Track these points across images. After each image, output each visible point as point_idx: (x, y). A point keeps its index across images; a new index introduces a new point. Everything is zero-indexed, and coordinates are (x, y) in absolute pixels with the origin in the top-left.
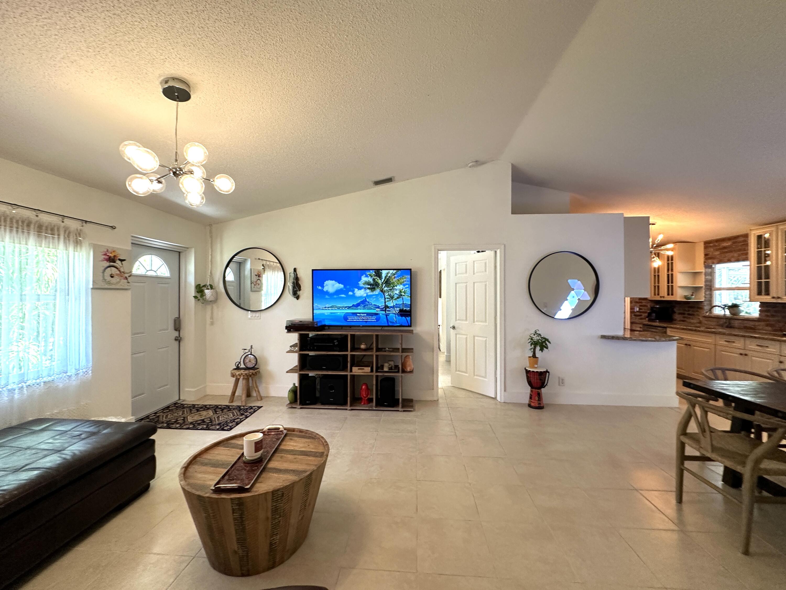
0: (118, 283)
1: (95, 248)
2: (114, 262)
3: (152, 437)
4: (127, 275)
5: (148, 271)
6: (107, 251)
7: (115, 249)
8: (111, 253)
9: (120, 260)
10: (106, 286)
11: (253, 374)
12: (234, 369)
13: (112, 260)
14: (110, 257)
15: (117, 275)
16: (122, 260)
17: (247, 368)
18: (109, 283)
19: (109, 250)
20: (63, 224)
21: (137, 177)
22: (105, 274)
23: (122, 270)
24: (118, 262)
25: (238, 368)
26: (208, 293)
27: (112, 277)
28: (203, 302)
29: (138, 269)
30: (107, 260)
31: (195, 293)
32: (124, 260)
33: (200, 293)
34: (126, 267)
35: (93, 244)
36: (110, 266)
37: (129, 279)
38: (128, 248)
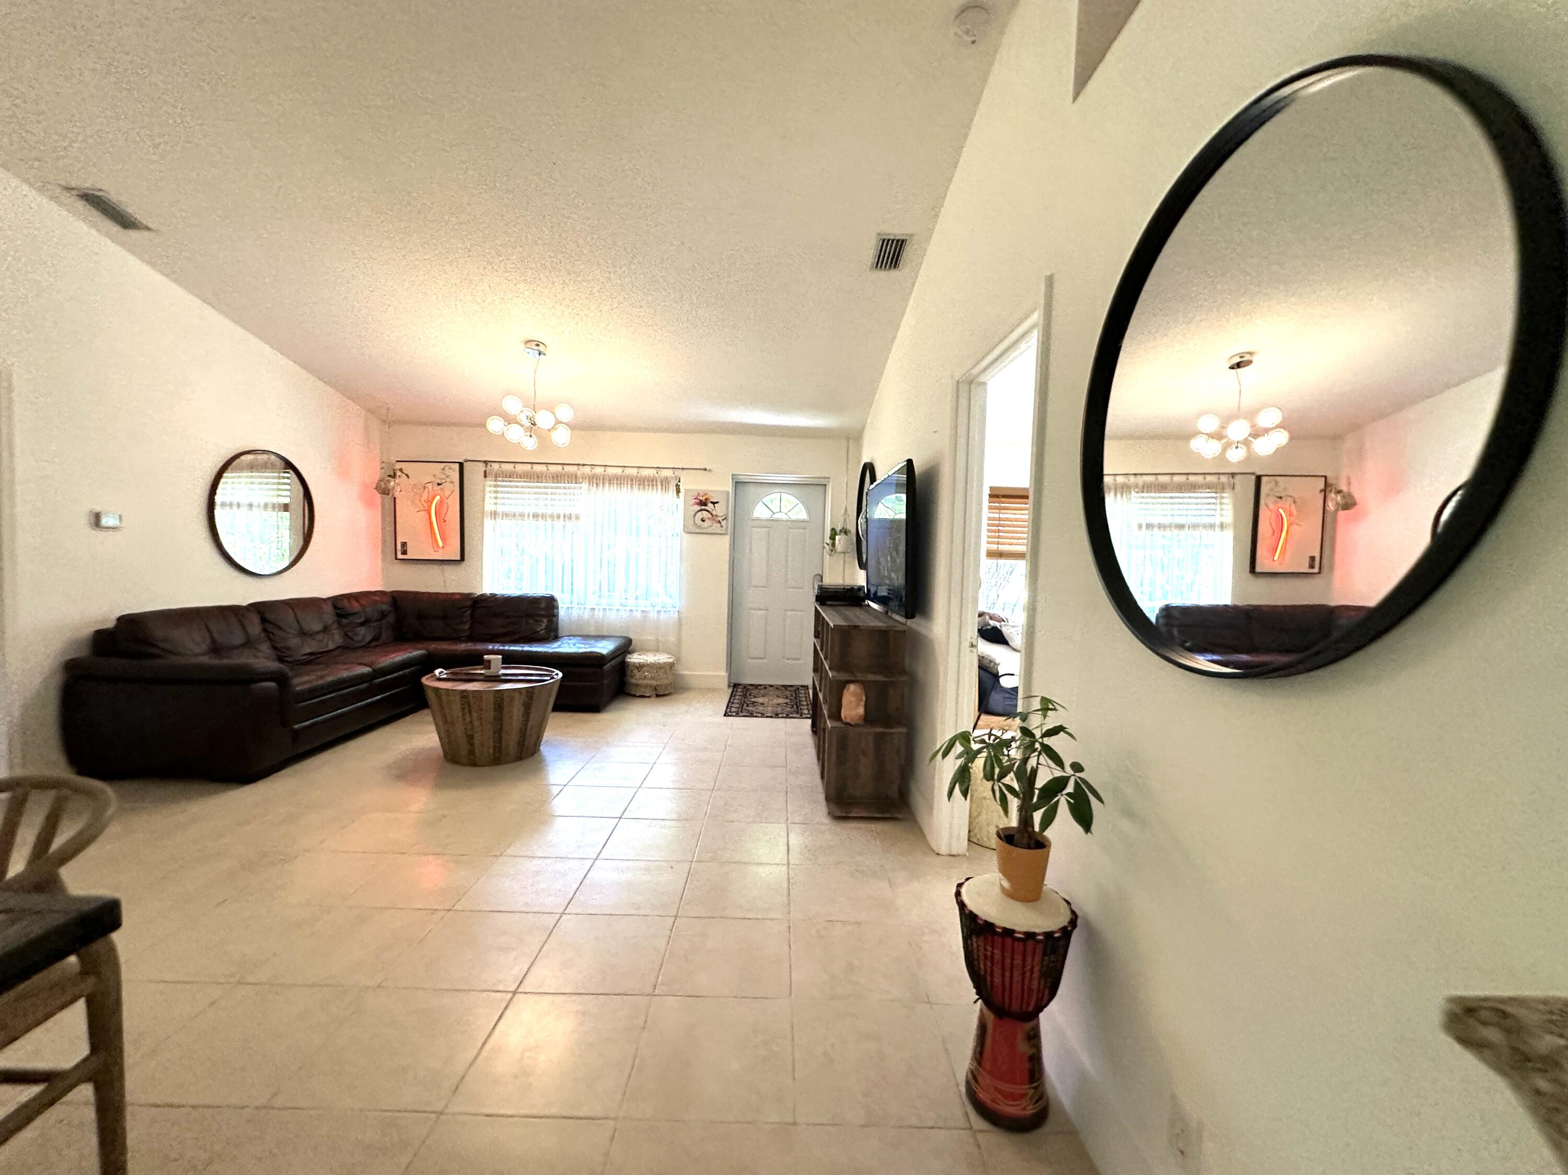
0: (711, 526)
1: (687, 492)
2: (706, 505)
4: (720, 519)
5: (774, 513)
6: (699, 495)
7: (707, 492)
9: (712, 502)
10: (698, 531)
13: (703, 503)
14: (701, 501)
15: (709, 518)
16: (714, 503)
18: (699, 527)
19: (701, 494)
23: (714, 513)
24: (710, 505)
26: (839, 540)
27: (703, 520)
28: (833, 553)
29: (760, 512)
30: (698, 504)
31: (828, 541)
32: (718, 502)
33: (832, 541)
34: (719, 510)
35: (686, 490)
36: (701, 510)
37: (723, 523)
38: (726, 489)
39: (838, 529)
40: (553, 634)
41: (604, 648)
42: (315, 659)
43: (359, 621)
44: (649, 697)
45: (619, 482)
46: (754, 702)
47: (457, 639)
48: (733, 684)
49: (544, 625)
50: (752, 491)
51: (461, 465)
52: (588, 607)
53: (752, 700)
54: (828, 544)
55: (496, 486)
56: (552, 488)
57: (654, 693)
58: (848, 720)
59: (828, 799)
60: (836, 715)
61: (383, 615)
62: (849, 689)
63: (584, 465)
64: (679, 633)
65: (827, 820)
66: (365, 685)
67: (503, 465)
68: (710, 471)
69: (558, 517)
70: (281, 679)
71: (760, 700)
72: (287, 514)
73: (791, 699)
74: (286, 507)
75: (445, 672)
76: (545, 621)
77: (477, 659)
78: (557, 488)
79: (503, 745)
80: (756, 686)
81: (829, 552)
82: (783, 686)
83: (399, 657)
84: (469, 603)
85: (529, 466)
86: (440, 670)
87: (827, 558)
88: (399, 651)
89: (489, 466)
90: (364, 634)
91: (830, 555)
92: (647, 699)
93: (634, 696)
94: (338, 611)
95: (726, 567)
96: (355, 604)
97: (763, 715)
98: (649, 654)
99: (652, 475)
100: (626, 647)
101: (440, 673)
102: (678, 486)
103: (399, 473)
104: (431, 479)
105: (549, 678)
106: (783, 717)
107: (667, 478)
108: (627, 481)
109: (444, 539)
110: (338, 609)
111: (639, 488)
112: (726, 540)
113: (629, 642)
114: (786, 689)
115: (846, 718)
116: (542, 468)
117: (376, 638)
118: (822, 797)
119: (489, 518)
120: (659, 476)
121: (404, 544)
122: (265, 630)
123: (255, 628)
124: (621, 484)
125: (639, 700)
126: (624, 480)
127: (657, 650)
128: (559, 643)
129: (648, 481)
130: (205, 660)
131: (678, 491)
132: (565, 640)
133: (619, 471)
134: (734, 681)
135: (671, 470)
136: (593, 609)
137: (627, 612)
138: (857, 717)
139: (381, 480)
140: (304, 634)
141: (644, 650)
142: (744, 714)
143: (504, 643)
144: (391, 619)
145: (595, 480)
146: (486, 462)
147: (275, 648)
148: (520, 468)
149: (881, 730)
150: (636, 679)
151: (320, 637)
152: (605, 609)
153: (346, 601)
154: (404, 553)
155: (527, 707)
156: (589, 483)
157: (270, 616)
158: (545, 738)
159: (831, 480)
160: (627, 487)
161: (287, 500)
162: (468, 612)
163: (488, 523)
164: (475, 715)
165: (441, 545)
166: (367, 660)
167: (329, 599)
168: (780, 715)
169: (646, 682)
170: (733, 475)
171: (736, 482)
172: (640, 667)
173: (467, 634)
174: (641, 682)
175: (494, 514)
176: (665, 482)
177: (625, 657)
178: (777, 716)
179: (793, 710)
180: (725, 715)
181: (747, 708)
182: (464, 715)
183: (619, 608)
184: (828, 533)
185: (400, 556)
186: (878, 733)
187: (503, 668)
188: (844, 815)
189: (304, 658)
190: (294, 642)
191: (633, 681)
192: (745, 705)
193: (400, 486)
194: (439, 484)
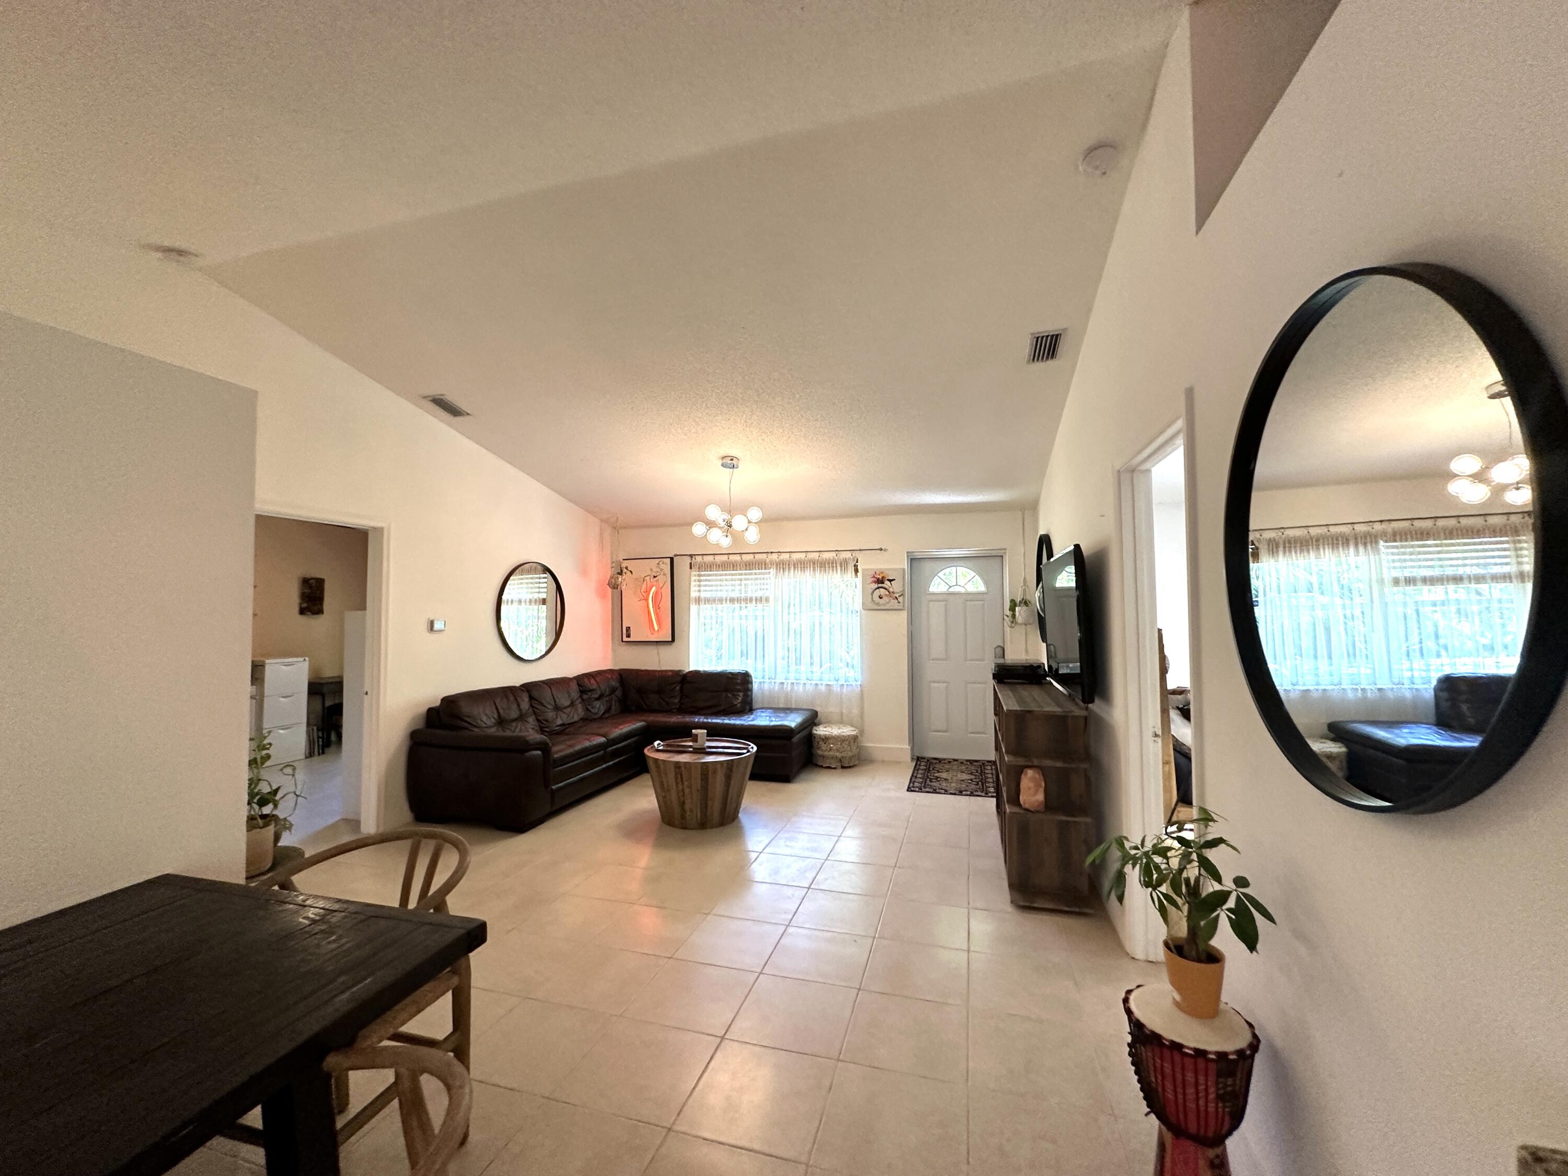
0: (888, 603)
1: (864, 572)
2: (883, 583)
4: (897, 595)
5: (951, 587)
6: (876, 573)
7: (884, 571)
8: (879, 575)
9: (888, 580)
10: (876, 607)
13: (880, 581)
15: (886, 595)
16: (890, 581)
18: (878, 604)
19: (878, 572)
22: (874, 595)
23: (891, 590)
24: (888, 583)
26: (1019, 612)
27: (881, 598)
28: (1013, 625)
29: (937, 586)
30: (875, 582)
31: (1008, 613)
32: (894, 580)
33: (1012, 613)
34: (896, 587)
35: (863, 569)
36: (879, 588)
37: (900, 599)
38: (901, 567)
39: (1018, 601)
40: (747, 707)
41: (793, 721)
42: (565, 729)
43: (596, 696)
44: (835, 768)
45: (802, 566)
46: (937, 777)
47: (669, 712)
48: (916, 758)
49: (740, 699)
50: (928, 567)
51: (672, 559)
52: (778, 681)
53: (936, 775)
54: (1008, 616)
55: (699, 575)
56: (746, 574)
57: (839, 764)
58: (1027, 806)
59: (1011, 886)
60: (1015, 799)
61: (613, 690)
62: (1026, 774)
63: (772, 553)
64: (862, 708)
65: (1009, 908)
66: (601, 753)
67: (705, 557)
68: (886, 550)
69: (751, 600)
70: (544, 748)
71: (944, 775)
72: (545, 607)
73: (976, 775)
74: (544, 602)
75: (662, 743)
76: (741, 694)
77: (685, 731)
78: (750, 574)
79: (709, 810)
80: (940, 760)
81: (1009, 623)
82: (967, 761)
83: (626, 728)
84: (679, 679)
85: (726, 557)
86: (658, 742)
87: (1008, 629)
88: (624, 723)
89: (693, 559)
90: (599, 707)
91: (1011, 627)
92: (833, 770)
93: (821, 767)
94: (581, 688)
95: (904, 641)
96: (593, 681)
97: (946, 792)
98: (833, 726)
99: (832, 558)
100: (813, 719)
101: (658, 745)
102: (856, 566)
103: (625, 570)
104: (649, 573)
105: (745, 751)
106: (967, 795)
107: (846, 559)
108: (810, 565)
109: (659, 624)
110: (581, 686)
111: (820, 571)
112: (904, 614)
113: (815, 714)
114: (971, 763)
115: (1024, 803)
116: (737, 558)
117: (608, 710)
118: (1005, 884)
119: (694, 604)
120: (838, 559)
121: (628, 629)
122: (532, 706)
123: (525, 705)
124: (804, 567)
125: (828, 770)
126: (807, 563)
127: (841, 722)
128: (752, 716)
129: (829, 564)
130: (492, 731)
131: (856, 571)
132: (758, 713)
133: (802, 556)
134: (917, 754)
135: (849, 552)
136: (782, 683)
137: (813, 686)
138: (1036, 804)
139: (612, 578)
140: (557, 708)
141: (829, 723)
142: (927, 790)
143: (707, 715)
144: (619, 693)
145: (782, 566)
146: (691, 556)
147: (538, 720)
148: (719, 559)
149: (1064, 818)
150: (822, 750)
151: (569, 709)
152: (793, 683)
153: (586, 680)
154: (628, 636)
155: (728, 778)
156: (777, 569)
157: (535, 694)
158: (743, 806)
159: (1007, 551)
160: (810, 570)
161: (544, 596)
162: (678, 688)
163: (694, 608)
164: (686, 783)
165: (656, 628)
166: (603, 731)
167: (575, 678)
168: (964, 793)
169: (831, 753)
170: (907, 552)
171: (911, 559)
172: (826, 739)
173: (678, 707)
174: (826, 753)
175: (698, 600)
176: (844, 564)
177: (812, 729)
178: (961, 793)
179: (978, 788)
180: (908, 790)
181: (930, 783)
182: (677, 783)
183: (805, 682)
184: (1007, 605)
185: (625, 639)
186: (1061, 822)
187: (708, 740)
188: (1027, 904)
189: (558, 728)
190: (550, 715)
191: (820, 752)
192: (928, 780)
193: (626, 582)
194: (654, 577)
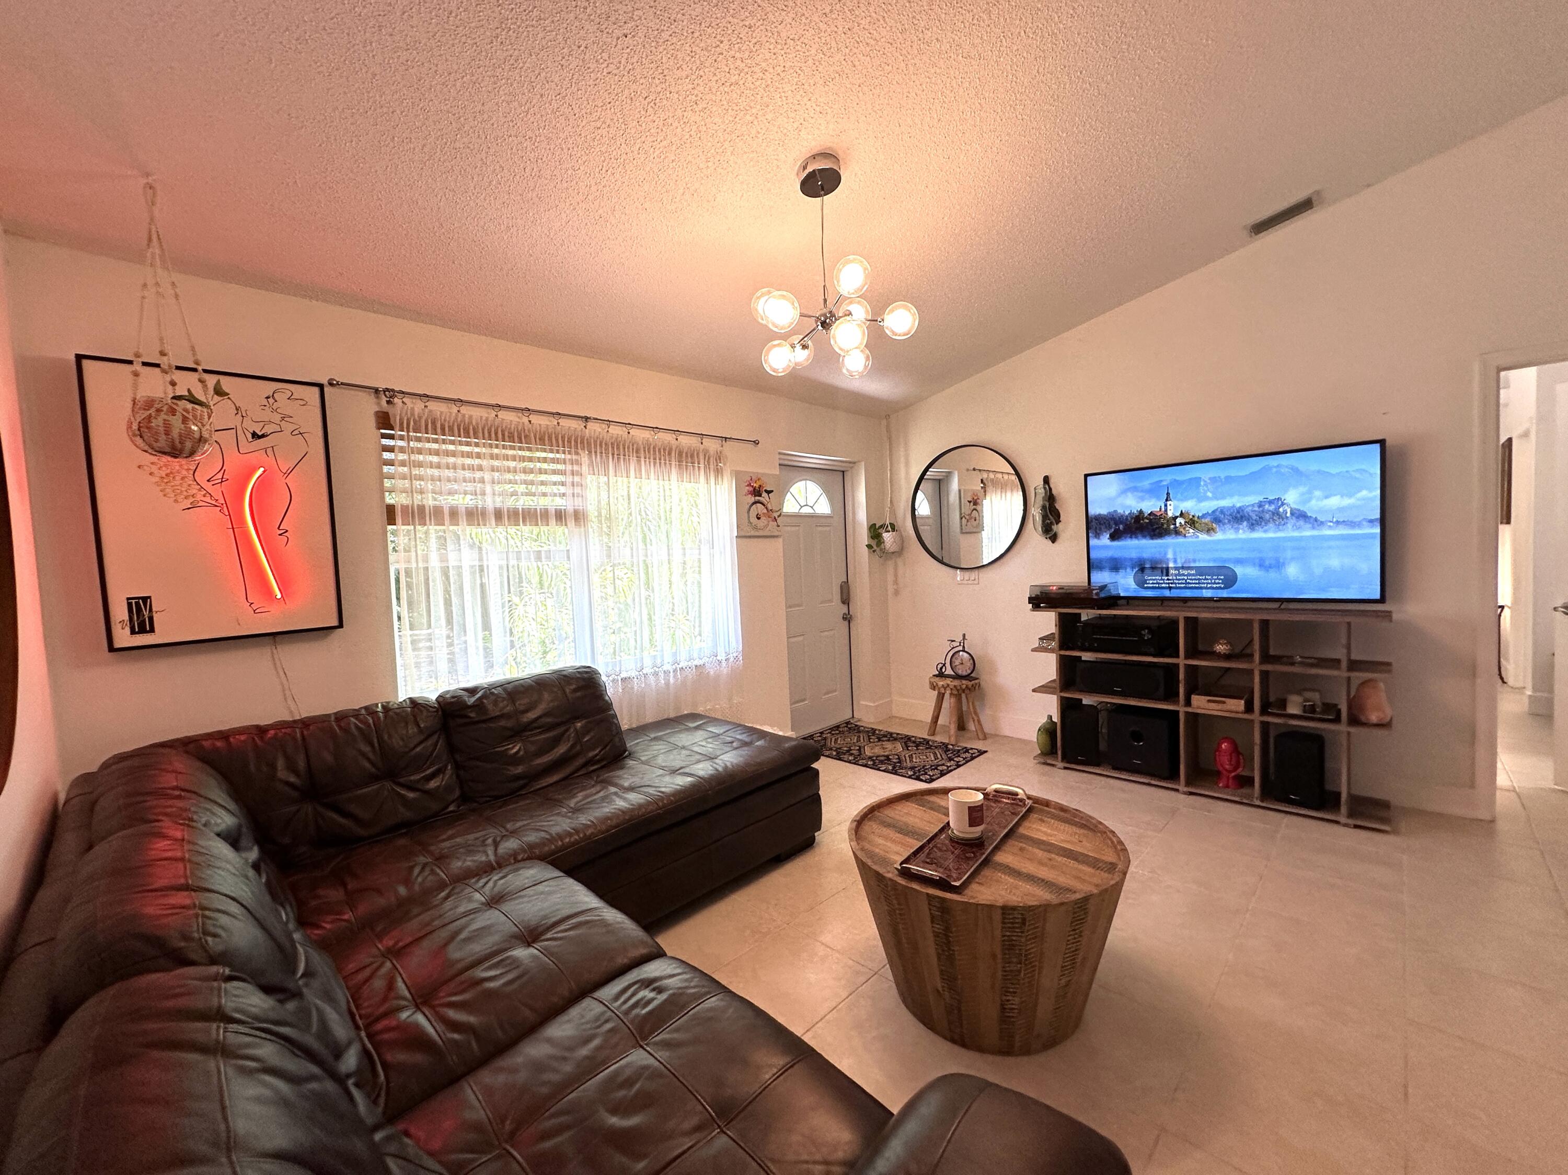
0: (766, 527)
1: (738, 475)
2: (760, 496)
3: (815, 765)
4: (776, 515)
5: (802, 507)
6: (752, 479)
7: (759, 476)
8: (756, 482)
9: (766, 491)
10: (753, 533)
11: (967, 687)
12: (934, 676)
13: (757, 492)
14: (755, 488)
15: (764, 514)
16: (769, 492)
17: (958, 677)
19: (754, 478)
20: (702, 447)
21: (775, 346)
22: (751, 515)
23: (770, 508)
24: (764, 494)
25: (941, 675)
26: (888, 539)
27: (758, 518)
28: (880, 554)
29: (790, 506)
30: (751, 493)
32: (772, 491)
34: (774, 503)
35: (735, 473)
36: (755, 503)
37: (779, 520)
38: (775, 473)
39: (884, 525)
45: (650, 455)
50: (789, 476)
51: (322, 391)
54: (866, 544)
63: (594, 420)
68: (759, 444)
81: (874, 553)
89: (396, 402)
99: (695, 446)
112: (780, 544)
119: (401, 523)
120: (699, 447)
135: (717, 440)
145: (615, 449)
146: (390, 394)
162: (436, 743)
163: (399, 534)
170: (780, 453)
185: (123, 637)
